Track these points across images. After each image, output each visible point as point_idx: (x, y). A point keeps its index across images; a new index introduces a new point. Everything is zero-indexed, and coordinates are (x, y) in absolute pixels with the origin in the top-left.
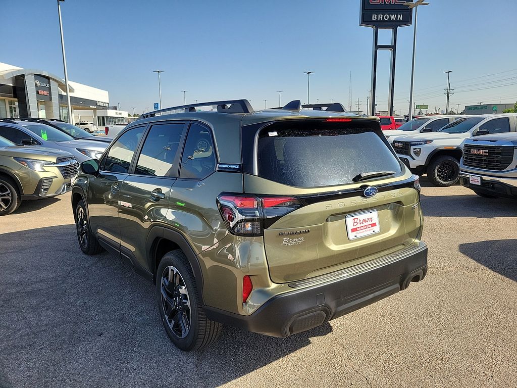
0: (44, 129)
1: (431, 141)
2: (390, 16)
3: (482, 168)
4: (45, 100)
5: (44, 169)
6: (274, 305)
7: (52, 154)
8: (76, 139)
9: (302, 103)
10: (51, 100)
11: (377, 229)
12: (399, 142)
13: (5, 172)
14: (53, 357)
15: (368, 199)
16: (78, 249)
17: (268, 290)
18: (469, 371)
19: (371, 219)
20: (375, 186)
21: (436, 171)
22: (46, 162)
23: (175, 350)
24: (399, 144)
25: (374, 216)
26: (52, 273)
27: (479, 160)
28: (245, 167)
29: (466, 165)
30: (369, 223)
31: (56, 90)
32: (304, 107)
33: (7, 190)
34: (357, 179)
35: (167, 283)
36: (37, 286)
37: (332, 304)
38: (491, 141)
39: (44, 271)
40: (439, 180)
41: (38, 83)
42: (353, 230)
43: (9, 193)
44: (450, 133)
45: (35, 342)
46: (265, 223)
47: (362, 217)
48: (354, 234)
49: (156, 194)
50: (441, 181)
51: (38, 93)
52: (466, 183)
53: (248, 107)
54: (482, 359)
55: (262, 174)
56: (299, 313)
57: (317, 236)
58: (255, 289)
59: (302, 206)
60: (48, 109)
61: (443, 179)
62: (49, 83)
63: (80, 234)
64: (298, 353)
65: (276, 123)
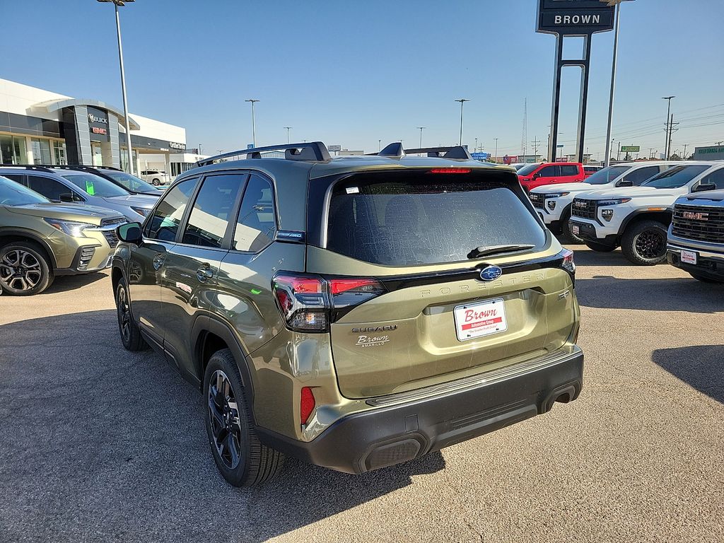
0: (90, 179)
1: (628, 199)
2: (581, 18)
3: (699, 239)
4: (101, 140)
5: (83, 234)
6: (343, 428)
7: (97, 214)
8: (132, 193)
9: (405, 147)
10: (109, 140)
11: (502, 326)
12: (581, 200)
13: (33, 237)
14: (62, 487)
15: (487, 283)
16: (120, 343)
17: (336, 408)
18: (633, 533)
19: (493, 312)
20: (500, 265)
21: (634, 243)
22: (87, 225)
23: (224, 485)
24: (582, 204)
25: (499, 307)
26: (80, 375)
27: (695, 228)
28: (310, 237)
29: (676, 235)
30: (490, 317)
31: (115, 127)
32: (407, 152)
33: (35, 262)
34: (473, 255)
35: (215, 393)
36: (58, 391)
37: (430, 431)
38: (713, 200)
39: (70, 372)
40: (638, 255)
41: (92, 117)
42: (465, 327)
43: (38, 266)
44: (657, 188)
45: (42, 466)
46: (332, 315)
47: (479, 308)
48: (467, 332)
49: (204, 272)
50: (642, 258)
51: (91, 130)
52: (676, 261)
53: (322, 153)
54: (655, 516)
55: (332, 246)
56: (378, 441)
57: (410, 334)
58: (319, 405)
59: (385, 292)
60: (106, 153)
61: (645, 254)
62: (107, 118)
63: (122, 323)
64: (393, 497)
65: (356, 174)
